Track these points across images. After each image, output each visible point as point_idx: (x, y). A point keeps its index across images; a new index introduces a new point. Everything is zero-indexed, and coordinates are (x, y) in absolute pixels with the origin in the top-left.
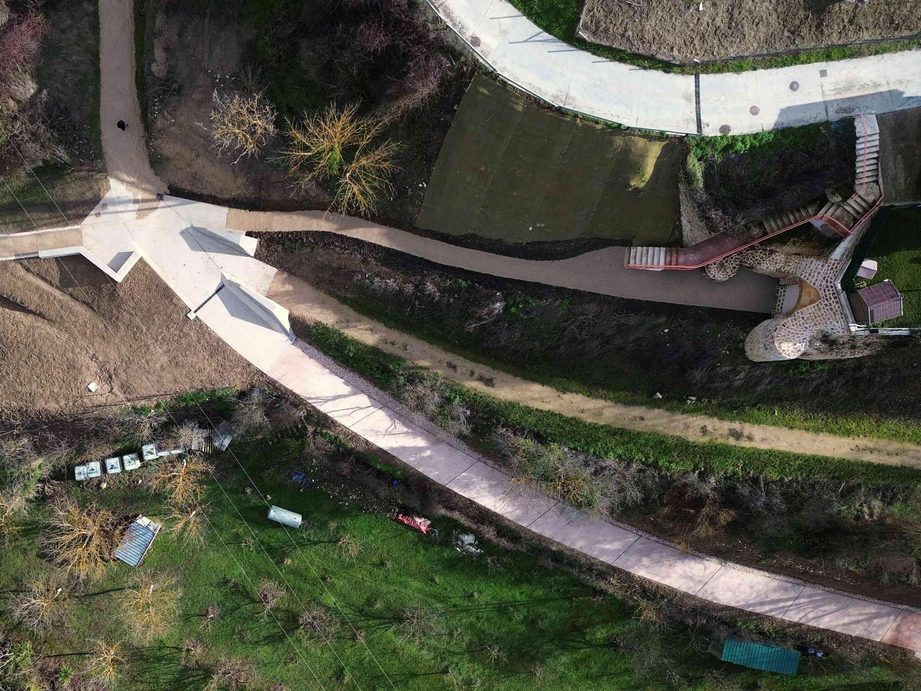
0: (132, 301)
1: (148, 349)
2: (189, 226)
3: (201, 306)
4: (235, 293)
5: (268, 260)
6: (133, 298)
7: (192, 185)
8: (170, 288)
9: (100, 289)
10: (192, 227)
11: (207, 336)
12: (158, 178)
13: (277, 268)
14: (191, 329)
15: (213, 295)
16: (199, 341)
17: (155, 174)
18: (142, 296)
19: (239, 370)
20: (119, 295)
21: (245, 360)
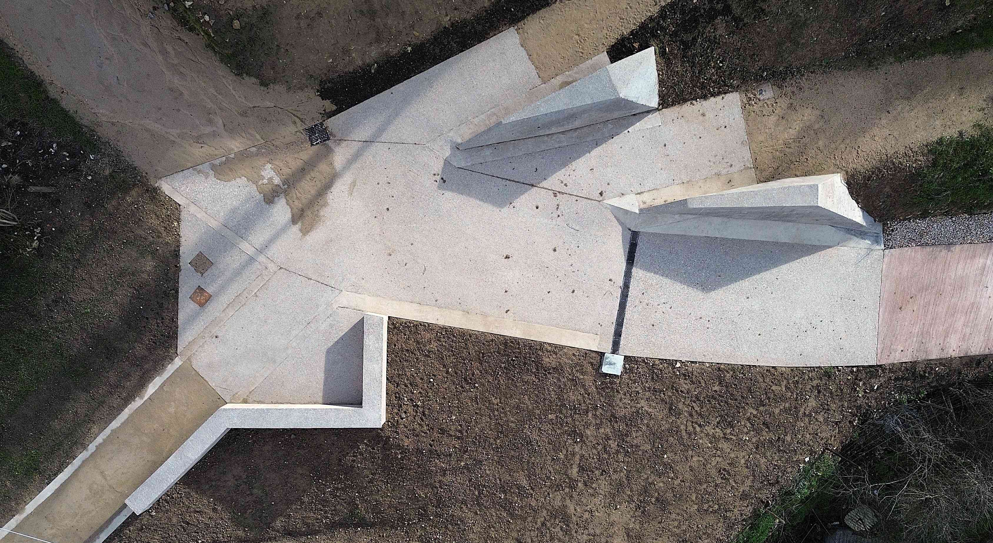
0: (445, 439)
1: (566, 519)
2: (447, 153)
3: (620, 324)
4: (676, 230)
5: (703, 86)
6: (443, 431)
7: (378, 40)
8: (515, 341)
9: (349, 471)
10: (457, 147)
11: (684, 385)
12: (280, 88)
13: (736, 89)
14: (634, 397)
15: (628, 275)
16: (672, 410)
17: (264, 84)
18: (461, 409)
19: (813, 403)
20: (404, 451)
21: (812, 369)
